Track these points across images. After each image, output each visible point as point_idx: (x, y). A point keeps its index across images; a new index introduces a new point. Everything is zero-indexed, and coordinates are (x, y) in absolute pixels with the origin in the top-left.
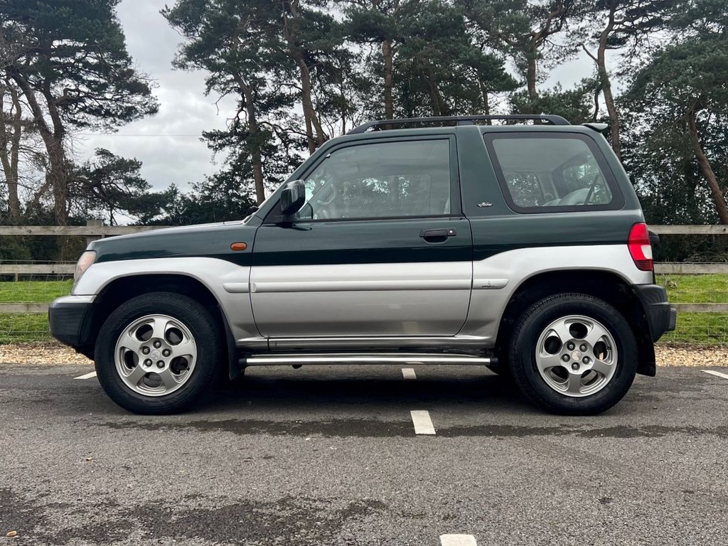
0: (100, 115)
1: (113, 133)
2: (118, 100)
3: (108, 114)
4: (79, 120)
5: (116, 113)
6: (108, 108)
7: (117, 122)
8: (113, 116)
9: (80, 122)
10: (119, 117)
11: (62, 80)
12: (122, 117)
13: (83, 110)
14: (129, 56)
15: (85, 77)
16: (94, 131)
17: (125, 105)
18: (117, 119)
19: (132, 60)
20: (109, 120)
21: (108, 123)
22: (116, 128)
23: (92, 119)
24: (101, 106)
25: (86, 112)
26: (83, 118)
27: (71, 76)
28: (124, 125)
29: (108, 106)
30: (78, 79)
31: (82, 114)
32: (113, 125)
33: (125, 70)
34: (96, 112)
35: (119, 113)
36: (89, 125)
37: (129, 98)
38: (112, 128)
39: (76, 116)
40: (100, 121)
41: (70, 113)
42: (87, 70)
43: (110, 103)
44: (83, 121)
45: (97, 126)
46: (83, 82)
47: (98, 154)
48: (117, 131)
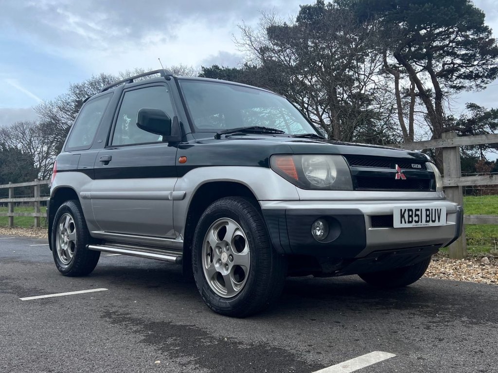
0: (472, 78)
1: (483, 90)
2: (484, 64)
3: (477, 76)
4: (457, 85)
5: (483, 75)
6: (477, 72)
7: (486, 81)
8: (481, 77)
9: (458, 86)
10: (486, 77)
11: (443, 58)
12: (489, 76)
13: (459, 77)
14: (490, 29)
15: (458, 53)
16: (468, 91)
17: (489, 67)
18: (485, 79)
19: (492, 31)
20: (479, 81)
21: (478, 83)
22: (485, 85)
23: (467, 83)
24: (471, 72)
25: (462, 78)
26: (460, 83)
27: (449, 54)
28: (491, 82)
29: (477, 70)
30: (454, 55)
31: (458, 81)
32: (482, 84)
33: (487, 40)
34: (469, 77)
35: (486, 74)
36: (465, 87)
37: (492, 61)
38: (482, 87)
39: (455, 82)
40: (472, 83)
41: (451, 81)
42: (459, 47)
43: (478, 68)
44: (460, 85)
45: (471, 87)
46: (457, 56)
47: (469, 108)
48: (485, 88)
